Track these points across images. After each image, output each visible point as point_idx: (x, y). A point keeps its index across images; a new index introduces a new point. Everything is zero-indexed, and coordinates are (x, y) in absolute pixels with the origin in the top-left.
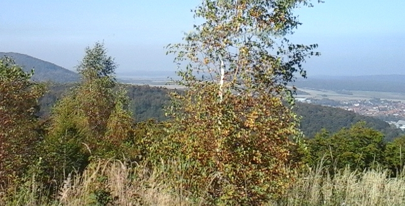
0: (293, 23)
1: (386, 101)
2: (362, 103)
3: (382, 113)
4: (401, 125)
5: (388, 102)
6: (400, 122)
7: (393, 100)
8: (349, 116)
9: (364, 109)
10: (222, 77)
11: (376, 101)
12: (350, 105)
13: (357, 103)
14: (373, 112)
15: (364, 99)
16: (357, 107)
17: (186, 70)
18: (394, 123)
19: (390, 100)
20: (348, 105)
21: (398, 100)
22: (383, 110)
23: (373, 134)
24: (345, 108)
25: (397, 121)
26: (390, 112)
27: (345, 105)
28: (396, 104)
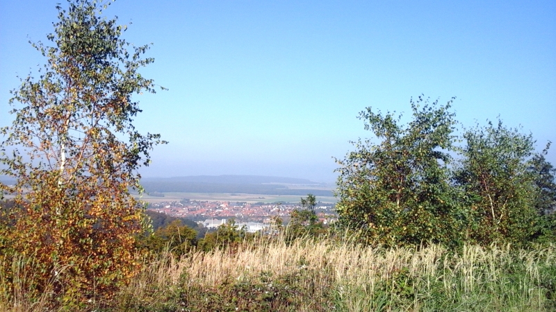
0: (133, 110)
1: (195, 202)
2: (173, 204)
3: (191, 213)
4: (208, 224)
5: (197, 202)
6: (207, 221)
7: (201, 200)
8: (160, 219)
9: (174, 211)
10: (63, 163)
11: (186, 202)
12: (161, 207)
13: (168, 204)
14: (183, 212)
15: (175, 201)
16: (168, 209)
17: (13, 158)
18: (202, 222)
19: (198, 200)
20: (159, 207)
21: (205, 201)
22: (192, 210)
23: (187, 231)
24: (157, 210)
25: (204, 221)
26: (199, 212)
27: (157, 207)
28: (203, 205)
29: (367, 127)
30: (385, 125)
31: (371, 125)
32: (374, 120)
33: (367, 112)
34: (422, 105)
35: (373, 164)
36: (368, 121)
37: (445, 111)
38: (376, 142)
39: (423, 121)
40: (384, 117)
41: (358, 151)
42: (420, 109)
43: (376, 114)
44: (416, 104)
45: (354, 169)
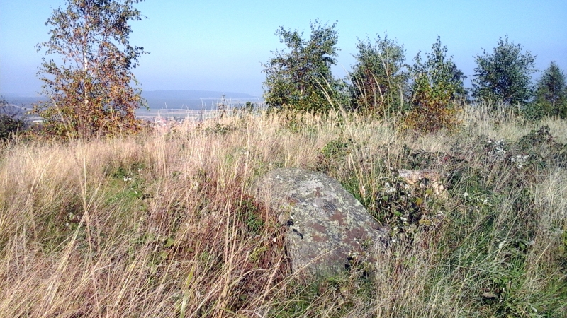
29: (281, 41)
30: (294, 39)
31: (284, 40)
32: (286, 35)
33: (281, 30)
34: (317, 25)
35: (286, 66)
36: (282, 36)
37: (332, 30)
38: (287, 51)
39: (318, 36)
40: (292, 33)
41: (276, 58)
42: (316, 29)
43: (287, 31)
44: (313, 25)
45: (274, 70)
